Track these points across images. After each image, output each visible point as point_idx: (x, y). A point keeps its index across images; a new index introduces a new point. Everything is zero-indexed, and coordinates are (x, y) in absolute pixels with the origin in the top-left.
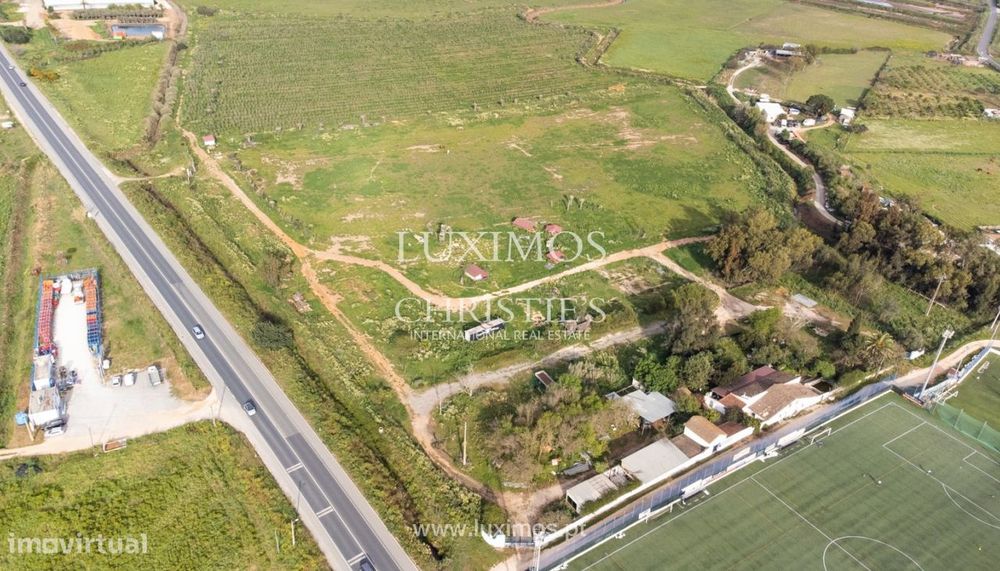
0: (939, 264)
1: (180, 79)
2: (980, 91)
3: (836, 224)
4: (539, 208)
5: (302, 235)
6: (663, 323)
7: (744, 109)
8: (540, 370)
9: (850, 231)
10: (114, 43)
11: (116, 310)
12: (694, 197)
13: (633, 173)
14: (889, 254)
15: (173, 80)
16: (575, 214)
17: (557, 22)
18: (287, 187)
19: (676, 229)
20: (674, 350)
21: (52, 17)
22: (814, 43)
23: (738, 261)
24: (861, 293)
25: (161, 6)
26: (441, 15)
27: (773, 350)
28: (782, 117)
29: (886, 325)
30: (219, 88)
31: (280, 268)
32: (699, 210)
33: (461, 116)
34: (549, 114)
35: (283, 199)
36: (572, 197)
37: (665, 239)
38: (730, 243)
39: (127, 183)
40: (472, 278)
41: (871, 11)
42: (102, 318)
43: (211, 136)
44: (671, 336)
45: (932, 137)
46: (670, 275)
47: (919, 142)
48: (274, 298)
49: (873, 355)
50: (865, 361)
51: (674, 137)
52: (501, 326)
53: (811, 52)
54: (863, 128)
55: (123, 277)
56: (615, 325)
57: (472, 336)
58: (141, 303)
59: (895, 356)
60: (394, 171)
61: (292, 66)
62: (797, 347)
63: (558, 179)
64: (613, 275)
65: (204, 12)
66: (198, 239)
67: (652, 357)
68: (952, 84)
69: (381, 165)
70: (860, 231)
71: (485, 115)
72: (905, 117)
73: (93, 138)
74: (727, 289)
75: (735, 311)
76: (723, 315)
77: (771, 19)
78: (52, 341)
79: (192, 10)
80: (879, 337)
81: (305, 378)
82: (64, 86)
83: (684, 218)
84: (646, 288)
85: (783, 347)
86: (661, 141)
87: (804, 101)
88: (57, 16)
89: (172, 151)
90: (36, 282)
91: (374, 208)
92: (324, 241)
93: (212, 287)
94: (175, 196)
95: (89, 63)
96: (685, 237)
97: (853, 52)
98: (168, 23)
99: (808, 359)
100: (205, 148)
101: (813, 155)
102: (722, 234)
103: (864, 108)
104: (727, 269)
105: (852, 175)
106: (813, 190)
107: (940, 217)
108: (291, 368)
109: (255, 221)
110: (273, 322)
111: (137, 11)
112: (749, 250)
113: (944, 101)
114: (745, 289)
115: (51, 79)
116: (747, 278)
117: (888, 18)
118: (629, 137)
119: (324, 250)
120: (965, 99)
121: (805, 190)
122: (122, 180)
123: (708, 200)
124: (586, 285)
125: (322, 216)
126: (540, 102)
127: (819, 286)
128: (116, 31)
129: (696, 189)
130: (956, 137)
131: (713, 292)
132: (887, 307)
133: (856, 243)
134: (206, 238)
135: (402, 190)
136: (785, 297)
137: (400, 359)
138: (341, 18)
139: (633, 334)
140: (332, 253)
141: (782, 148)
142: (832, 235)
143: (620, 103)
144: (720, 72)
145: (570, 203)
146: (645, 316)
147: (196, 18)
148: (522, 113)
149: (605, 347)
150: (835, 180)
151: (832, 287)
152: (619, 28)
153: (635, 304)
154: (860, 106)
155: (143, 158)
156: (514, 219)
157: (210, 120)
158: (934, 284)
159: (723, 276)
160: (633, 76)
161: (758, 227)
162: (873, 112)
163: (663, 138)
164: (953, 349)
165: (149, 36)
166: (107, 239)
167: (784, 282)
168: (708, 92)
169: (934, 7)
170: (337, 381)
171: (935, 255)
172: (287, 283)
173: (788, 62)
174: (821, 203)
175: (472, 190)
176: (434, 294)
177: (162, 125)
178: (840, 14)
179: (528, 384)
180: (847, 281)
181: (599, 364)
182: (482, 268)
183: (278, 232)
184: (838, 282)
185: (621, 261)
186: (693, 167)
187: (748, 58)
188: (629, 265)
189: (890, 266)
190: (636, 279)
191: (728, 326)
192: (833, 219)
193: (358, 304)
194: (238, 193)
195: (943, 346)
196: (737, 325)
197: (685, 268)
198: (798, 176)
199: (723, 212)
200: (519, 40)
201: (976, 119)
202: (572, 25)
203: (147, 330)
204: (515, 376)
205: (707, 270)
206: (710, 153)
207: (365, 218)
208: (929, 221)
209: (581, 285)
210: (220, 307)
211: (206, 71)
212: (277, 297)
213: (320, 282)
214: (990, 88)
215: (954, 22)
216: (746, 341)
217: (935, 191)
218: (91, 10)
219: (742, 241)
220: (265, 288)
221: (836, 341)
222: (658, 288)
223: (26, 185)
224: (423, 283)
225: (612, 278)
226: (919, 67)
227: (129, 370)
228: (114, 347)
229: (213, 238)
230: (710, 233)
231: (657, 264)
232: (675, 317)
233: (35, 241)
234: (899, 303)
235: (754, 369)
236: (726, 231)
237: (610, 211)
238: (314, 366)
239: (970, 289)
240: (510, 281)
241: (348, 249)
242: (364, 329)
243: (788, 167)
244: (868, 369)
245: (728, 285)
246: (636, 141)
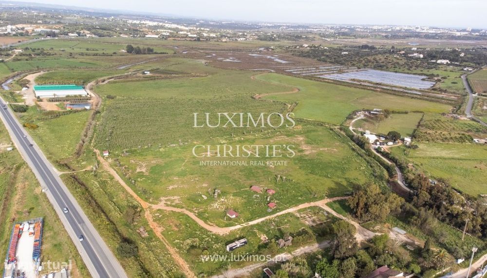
0: (464, 213)
1: (95, 126)
2: (469, 131)
3: (410, 192)
4: (263, 181)
5: (147, 197)
6: (329, 241)
7: (359, 137)
8: (266, 267)
9: (417, 195)
10: (66, 112)
11: (49, 239)
12: (338, 177)
13: (308, 165)
14: (438, 207)
15: (92, 126)
16: (281, 185)
17: (269, 100)
18: (141, 174)
19: (331, 192)
20: (335, 256)
21: (39, 101)
22: (388, 109)
23: (364, 209)
24: (428, 227)
25: (90, 95)
26: (217, 97)
27: (386, 257)
28: (377, 141)
29: (443, 245)
30: (113, 130)
31: (134, 214)
32: (342, 183)
33: (226, 139)
34: (267, 138)
35: (139, 179)
36: (279, 176)
37: (326, 198)
38: (359, 200)
39: (64, 175)
40: (231, 217)
41: (412, 96)
42: (42, 243)
43: (107, 151)
44: (334, 248)
45: (450, 151)
46: (330, 216)
47: (444, 153)
48: (130, 230)
49: (438, 261)
50: (435, 264)
51: (326, 149)
52: (245, 243)
53: (387, 113)
54: (416, 147)
55: (55, 221)
56: (304, 243)
57: (230, 248)
58: (63, 235)
59: (450, 262)
60: (193, 165)
61: (148, 119)
62: (399, 256)
63: (272, 167)
64: (302, 216)
65: (109, 97)
66: (95, 201)
67: (324, 260)
68: (456, 128)
69: (187, 162)
70: (422, 196)
71: (237, 139)
72: (435, 142)
73: (50, 154)
74: (359, 223)
75: (365, 236)
76: (359, 238)
77: (367, 99)
78: (15, 256)
79: (104, 97)
80: (441, 251)
81: (142, 273)
82: (40, 131)
83: (335, 187)
84: (319, 222)
85: (392, 255)
86: (320, 151)
87: (386, 134)
88: (41, 101)
89: (88, 159)
90: (11, 226)
91: (183, 183)
92: (157, 200)
93: (99, 225)
94: (87, 180)
95: (54, 120)
96: (336, 197)
97: (406, 113)
98: (93, 103)
99: (405, 263)
100: (103, 157)
101: (394, 158)
102: (354, 195)
103: (415, 138)
104: (359, 213)
105: (414, 169)
106: (396, 175)
107: (461, 190)
108: (135, 268)
109: (124, 190)
110: (128, 243)
111: (79, 98)
112: (368, 204)
113: (453, 135)
114: (369, 224)
115: (34, 128)
116: (369, 218)
117: (420, 99)
118: (305, 148)
119: (157, 204)
120: (463, 134)
121: (392, 175)
122: (62, 173)
123: (345, 179)
124: (288, 220)
125: (157, 188)
126: (263, 133)
127: (406, 223)
128: (68, 106)
129: (339, 173)
130: (461, 152)
131: (353, 225)
132: (442, 235)
133: (421, 202)
134: (99, 200)
135: (196, 174)
136: (389, 228)
137: (192, 262)
138: (172, 99)
139: (313, 247)
140: (161, 206)
141: (379, 155)
142: (409, 198)
143: (300, 133)
144: (345, 121)
145: (278, 179)
146: (320, 237)
147: (106, 100)
148: (254, 138)
149: (300, 254)
150: (406, 171)
151: (413, 224)
152: (297, 102)
153: (314, 231)
154: (413, 136)
155: (73, 162)
156: (251, 187)
157: (107, 144)
158: (463, 224)
159: (357, 217)
160: (305, 122)
161: (372, 192)
162: (420, 139)
163: (321, 149)
164: (478, 258)
165: (83, 108)
166: (50, 202)
167: (388, 220)
168: (341, 129)
169: (441, 94)
170: (159, 275)
171: (461, 209)
172: (137, 222)
173: (377, 117)
174: (401, 181)
175: (231, 173)
176: (211, 225)
177: (85, 147)
178: (398, 97)
179: (260, 275)
180: (419, 221)
181: (297, 264)
182: (236, 212)
183: (135, 195)
184: (415, 222)
185: (306, 208)
186: (337, 163)
187: (358, 115)
188: (310, 210)
189: (440, 214)
190: (314, 217)
191: (362, 243)
192: (408, 190)
193: (172, 232)
194: (117, 178)
195: (473, 256)
196: (367, 243)
197: (338, 213)
198: (388, 168)
199: (354, 185)
200: (252, 107)
201: (470, 143)
202: (276, 101)
203: (63, 249)
204: (253, 271)
205: (348, 213)
206: (345, 156)
207: (178, 187)
208: (455, 192)
209: (286, 220)
210: (102, 235)
211: (108, 122)
212: (132, 229)
213: (154, 221)
214: (475, 130)
215: (452, 101)
216: (372, 252)
217: (455, 177)
218: (58, 98)
219: (365, 199)
220: (126, 225)
221: (419, 253)
222: (325, 223)
223: (14, 177)
224: (205, 220)
225: (301, 217)
226: (438, 120)
227: (51, 272)
228: (46, 259)
229: (103, 200)
230: (348, 195)
231: (323, 210)
232: (335, 238)
233: (14, 205)
234: (448, 234)
235: (378, 268)
236: (356, 194)
237: (298, 183)
238: (147, 267)
239: (481, 226)
240: (250, 218)
241: (169, 203)
242: (174, 245)
243: (383, 164)
244: (437, 269)
245: (360, 222)
246: (308, 151)
